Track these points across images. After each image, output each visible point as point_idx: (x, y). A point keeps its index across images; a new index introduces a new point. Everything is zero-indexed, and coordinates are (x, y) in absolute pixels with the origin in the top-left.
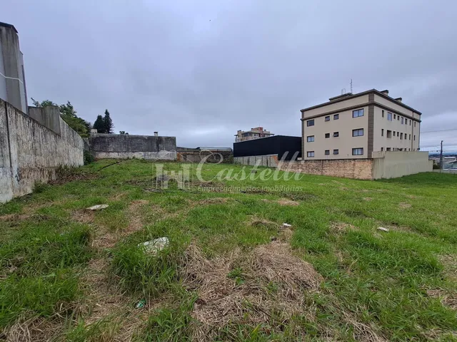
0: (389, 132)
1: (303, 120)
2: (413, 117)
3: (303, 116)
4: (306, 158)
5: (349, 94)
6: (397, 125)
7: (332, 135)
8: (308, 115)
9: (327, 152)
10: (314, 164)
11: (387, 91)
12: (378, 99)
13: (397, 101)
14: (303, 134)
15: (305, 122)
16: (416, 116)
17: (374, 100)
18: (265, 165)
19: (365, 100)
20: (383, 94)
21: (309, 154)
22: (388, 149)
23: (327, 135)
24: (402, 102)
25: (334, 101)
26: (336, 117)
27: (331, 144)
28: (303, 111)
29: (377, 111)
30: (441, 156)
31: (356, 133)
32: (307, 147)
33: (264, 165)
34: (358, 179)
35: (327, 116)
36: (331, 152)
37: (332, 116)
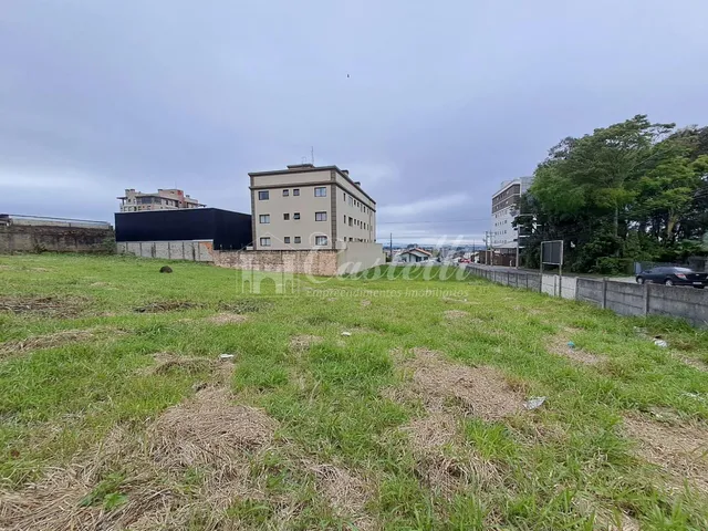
0: (350, 219)
1: (252, 189)
2: (369, 206)
3: (252, 183)
4: (258, 247)
5: (311, 166)
6: (357, 212)
7: (292, 216)
8: (259, 182)
9: (287, 240)
10: (270, 256)
11: (347, 171)
12: (339, 179)
13: (356, 185)
14: (253, 211)
15: (256, 192)
16: (372, 205)
17: (335, 179)
18: (189, 257)
19: (326, 177)
20: (344, 174)
21: (263, 241)
22: (351, 239)
23: (287, 216)
24: (361, 187)
25: (293, 170)
26: (296, 193)
27: (292, 228)
28: (252, 175)
29: (339, 192)
30: (390, 248)
31: (319, 217)
32: (260, 230)
33: (187, 257)
34: (323, 276)
35: (285, 187)
36: (292, 240)
37: (291, 190)
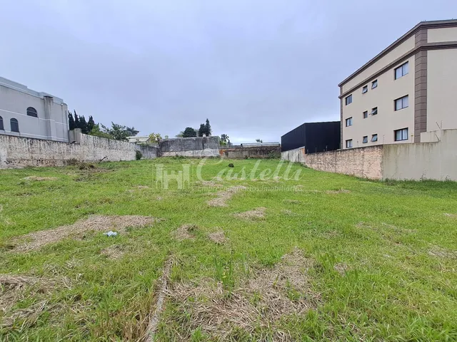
1: (341, 98)
3: (341, 91)
4: (344, 148)
7: (370, 112)
8: (347, 88)
9: (365, 139)
14: (342, 117)
15: (344, 99)
19: (410, 45)
21: (348, 142)
23: (365, 114)
26: (375, 84)
28: (341, 86)
31: (400, 104)
32: (346, 134)
33: (297, 160)
35: (363, 85)
36: (370, 138)
37: (370, 84)
